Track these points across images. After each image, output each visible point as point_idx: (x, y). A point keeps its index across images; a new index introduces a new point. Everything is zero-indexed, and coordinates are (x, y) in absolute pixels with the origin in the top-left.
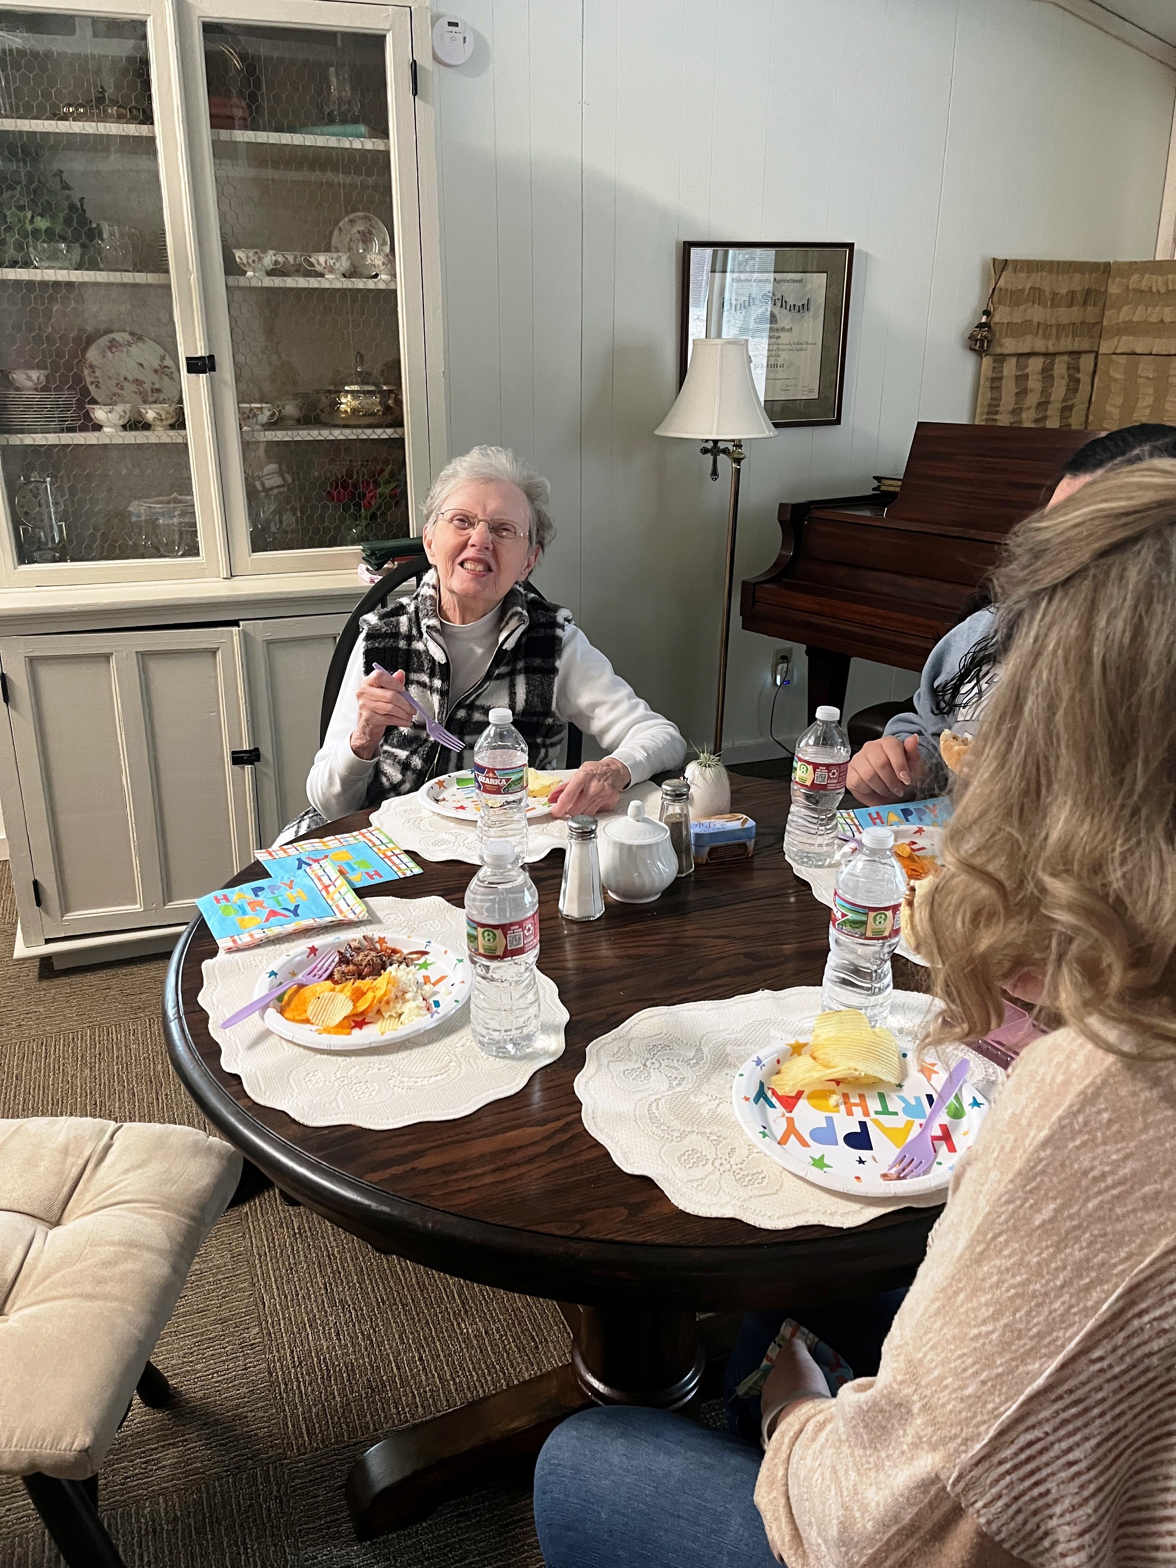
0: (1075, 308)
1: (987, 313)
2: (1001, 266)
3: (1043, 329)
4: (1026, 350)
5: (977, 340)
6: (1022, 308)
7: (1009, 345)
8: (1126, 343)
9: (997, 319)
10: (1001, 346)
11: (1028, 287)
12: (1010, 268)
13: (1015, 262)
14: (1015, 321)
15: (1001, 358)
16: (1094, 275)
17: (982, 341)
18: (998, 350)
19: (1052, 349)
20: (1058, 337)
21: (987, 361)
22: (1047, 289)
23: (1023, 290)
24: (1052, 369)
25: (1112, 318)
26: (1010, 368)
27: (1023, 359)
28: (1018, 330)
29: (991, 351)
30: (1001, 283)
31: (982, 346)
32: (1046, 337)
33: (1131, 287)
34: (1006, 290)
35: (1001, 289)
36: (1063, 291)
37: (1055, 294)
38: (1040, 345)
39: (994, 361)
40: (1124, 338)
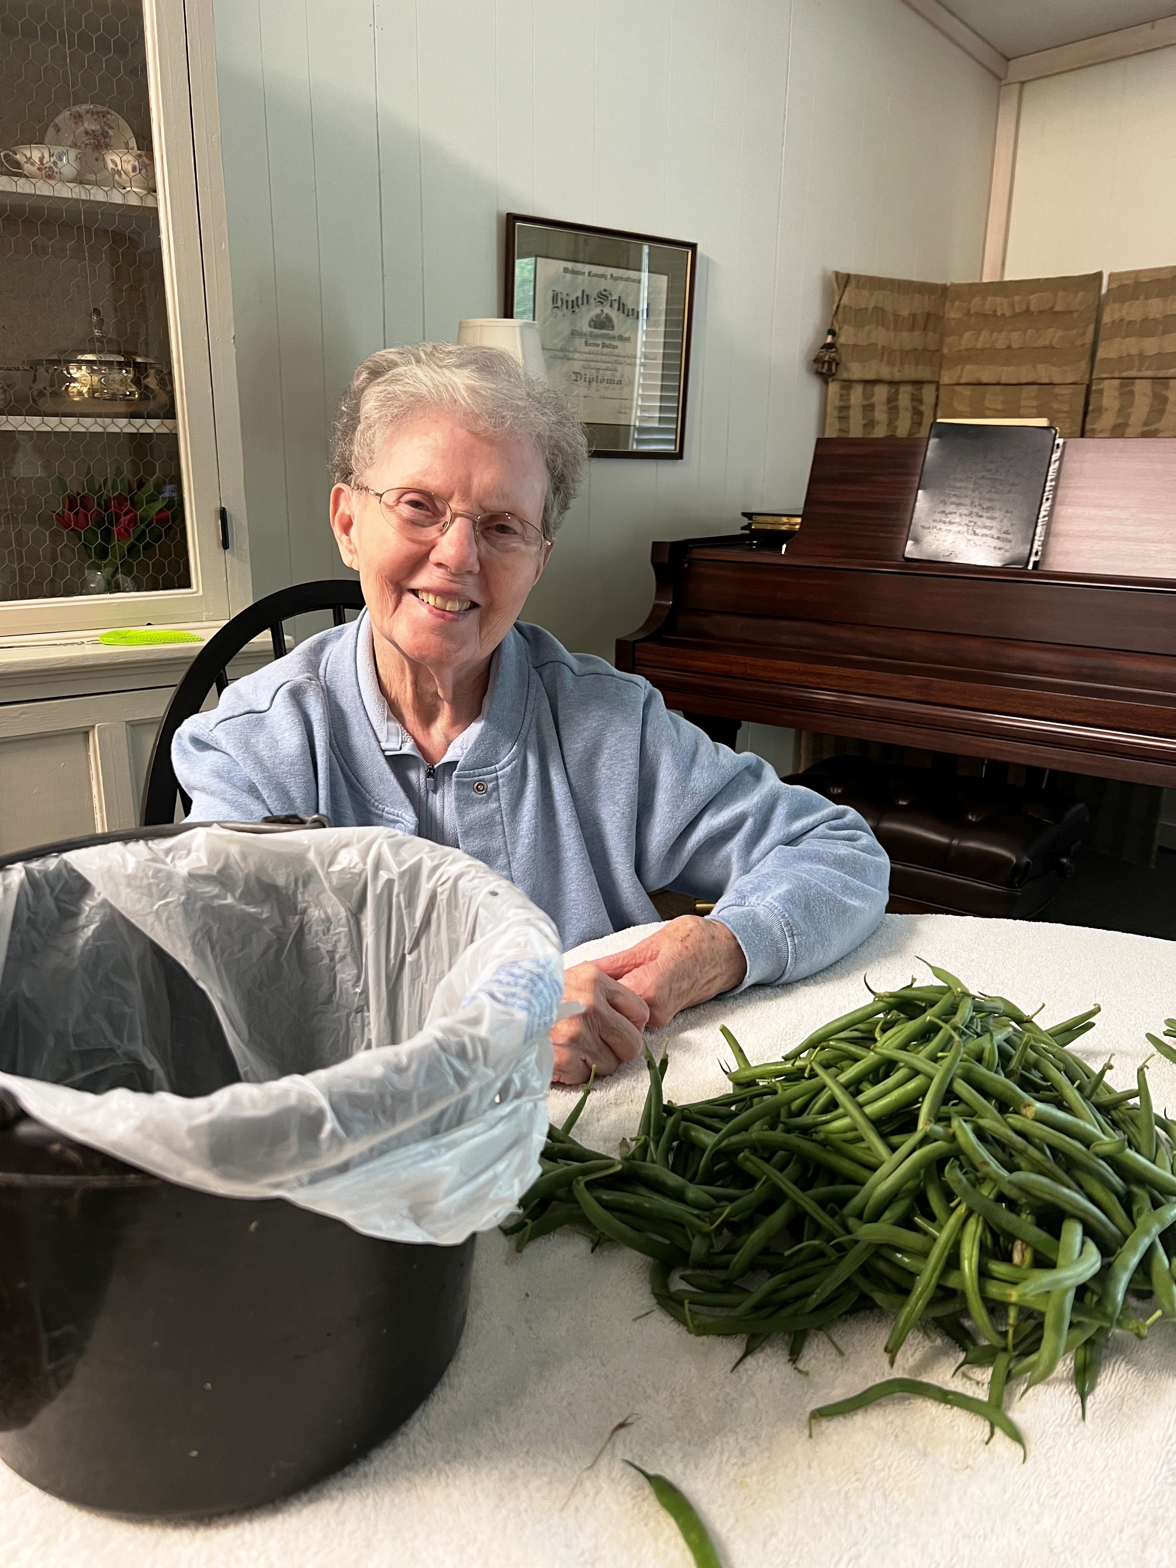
0: (917, 333)
1: (832, 332)
2: (844, 281)
3: (887, 353)
4: (871, 376)
5: (824, 362)
6: (866, 328)
7: (856, 370)
8: (969, 372)
9: (842, 340)
10: (848, 370)
11: (871, 306)
12: (853, 282)
13: (858, 278)
14: (860, 343)
15: (848, 384)
16: (933, 298)
17: (830, 363)
18: (845, 376)
19: (897, 377)
20: (902, 365)
21: (834, 388)
22: (889, 309)
23: (866, 309)
24: (897, 400)
25: (953, 344)
26: (856, 395)
27: (868, 387)
28: (864, 352)
29: (838, 376)
30: (845, 300)
31: (830, 369)
32: (891, 364)
33: (972, 311)
34: (851, 307)
35: (845, 307)
36: (905, 313)
37: (897, 316)
38: (886, 372)
39: (842, 388)
40: (968, 367)
